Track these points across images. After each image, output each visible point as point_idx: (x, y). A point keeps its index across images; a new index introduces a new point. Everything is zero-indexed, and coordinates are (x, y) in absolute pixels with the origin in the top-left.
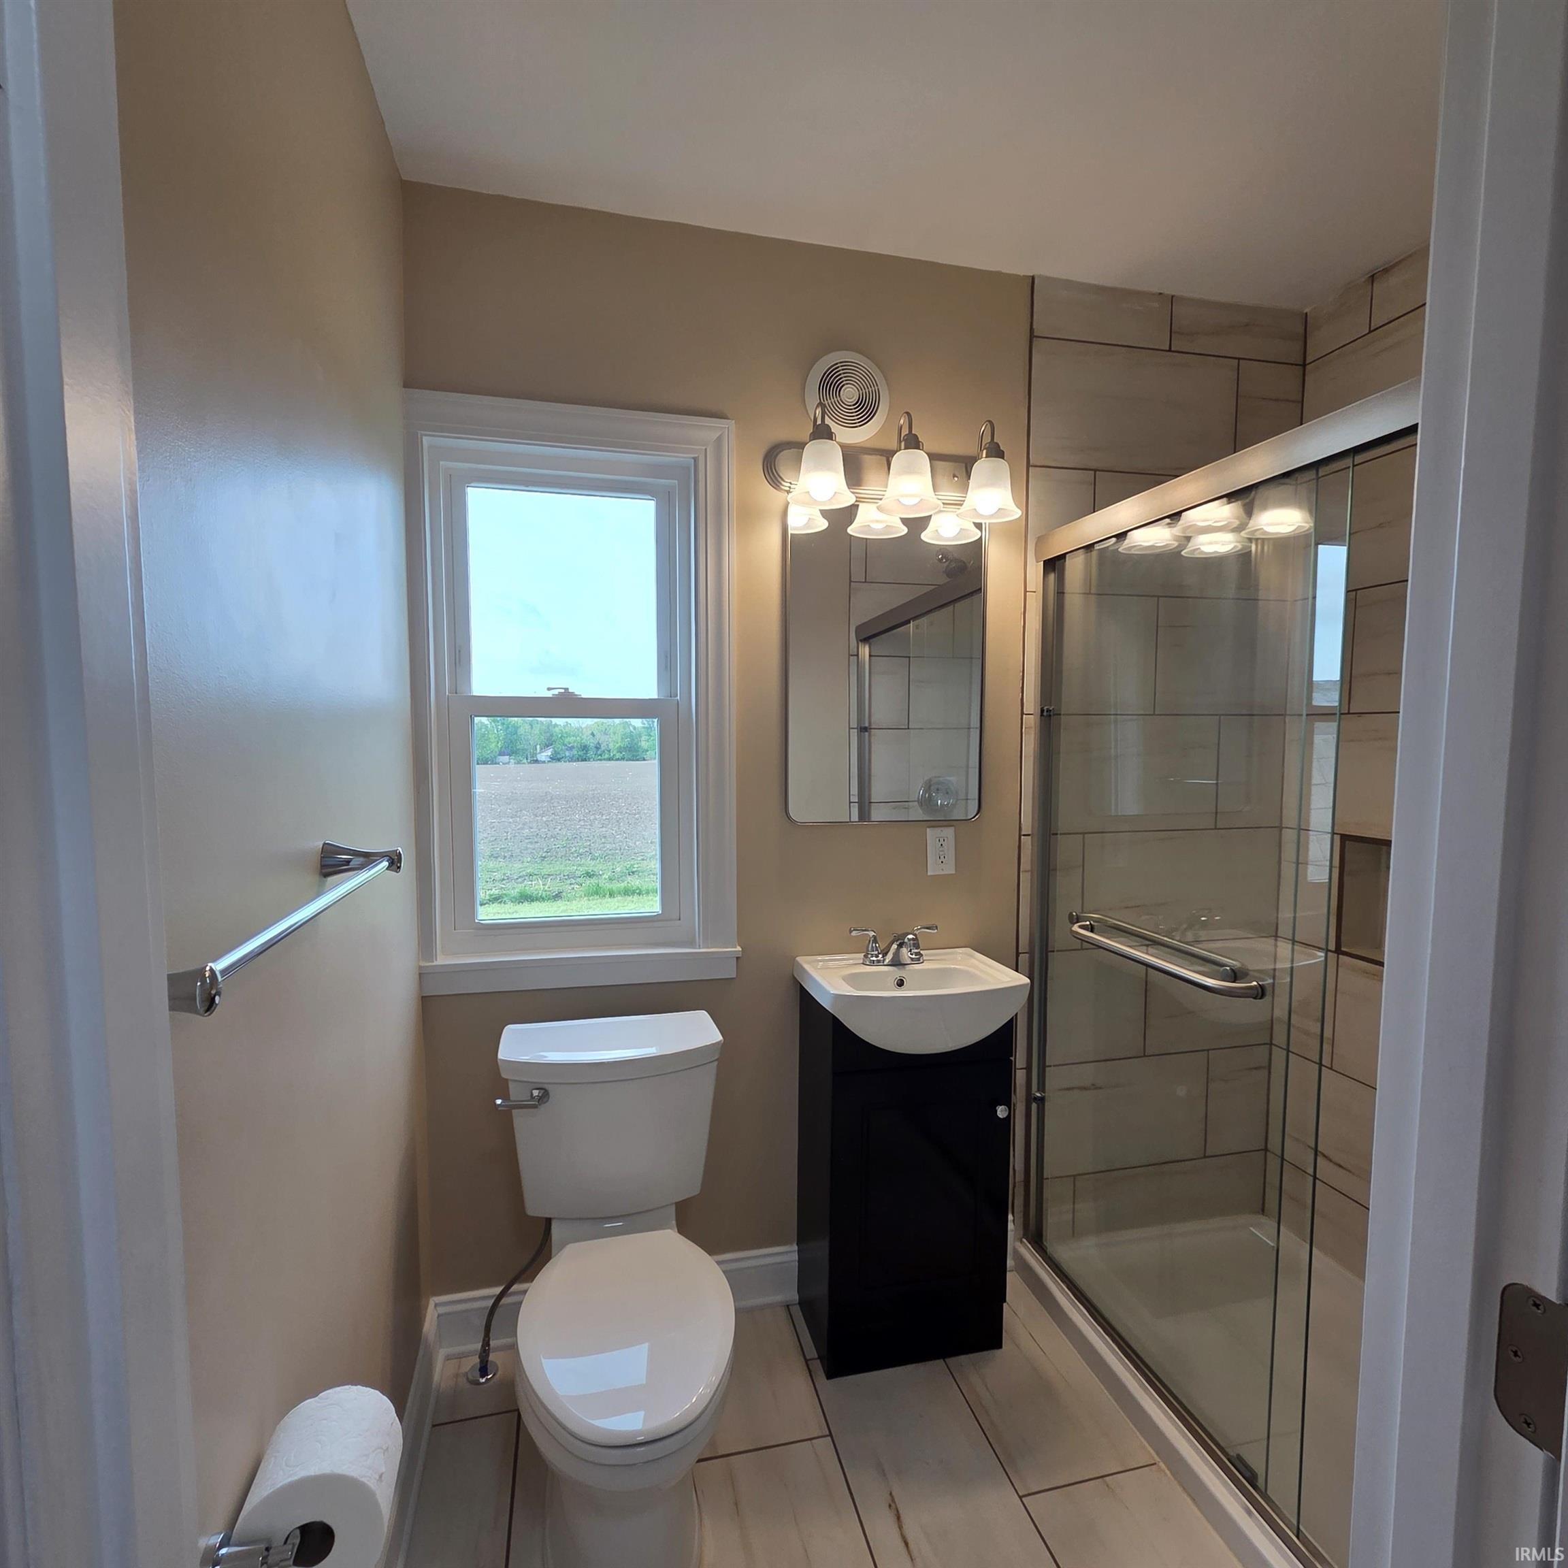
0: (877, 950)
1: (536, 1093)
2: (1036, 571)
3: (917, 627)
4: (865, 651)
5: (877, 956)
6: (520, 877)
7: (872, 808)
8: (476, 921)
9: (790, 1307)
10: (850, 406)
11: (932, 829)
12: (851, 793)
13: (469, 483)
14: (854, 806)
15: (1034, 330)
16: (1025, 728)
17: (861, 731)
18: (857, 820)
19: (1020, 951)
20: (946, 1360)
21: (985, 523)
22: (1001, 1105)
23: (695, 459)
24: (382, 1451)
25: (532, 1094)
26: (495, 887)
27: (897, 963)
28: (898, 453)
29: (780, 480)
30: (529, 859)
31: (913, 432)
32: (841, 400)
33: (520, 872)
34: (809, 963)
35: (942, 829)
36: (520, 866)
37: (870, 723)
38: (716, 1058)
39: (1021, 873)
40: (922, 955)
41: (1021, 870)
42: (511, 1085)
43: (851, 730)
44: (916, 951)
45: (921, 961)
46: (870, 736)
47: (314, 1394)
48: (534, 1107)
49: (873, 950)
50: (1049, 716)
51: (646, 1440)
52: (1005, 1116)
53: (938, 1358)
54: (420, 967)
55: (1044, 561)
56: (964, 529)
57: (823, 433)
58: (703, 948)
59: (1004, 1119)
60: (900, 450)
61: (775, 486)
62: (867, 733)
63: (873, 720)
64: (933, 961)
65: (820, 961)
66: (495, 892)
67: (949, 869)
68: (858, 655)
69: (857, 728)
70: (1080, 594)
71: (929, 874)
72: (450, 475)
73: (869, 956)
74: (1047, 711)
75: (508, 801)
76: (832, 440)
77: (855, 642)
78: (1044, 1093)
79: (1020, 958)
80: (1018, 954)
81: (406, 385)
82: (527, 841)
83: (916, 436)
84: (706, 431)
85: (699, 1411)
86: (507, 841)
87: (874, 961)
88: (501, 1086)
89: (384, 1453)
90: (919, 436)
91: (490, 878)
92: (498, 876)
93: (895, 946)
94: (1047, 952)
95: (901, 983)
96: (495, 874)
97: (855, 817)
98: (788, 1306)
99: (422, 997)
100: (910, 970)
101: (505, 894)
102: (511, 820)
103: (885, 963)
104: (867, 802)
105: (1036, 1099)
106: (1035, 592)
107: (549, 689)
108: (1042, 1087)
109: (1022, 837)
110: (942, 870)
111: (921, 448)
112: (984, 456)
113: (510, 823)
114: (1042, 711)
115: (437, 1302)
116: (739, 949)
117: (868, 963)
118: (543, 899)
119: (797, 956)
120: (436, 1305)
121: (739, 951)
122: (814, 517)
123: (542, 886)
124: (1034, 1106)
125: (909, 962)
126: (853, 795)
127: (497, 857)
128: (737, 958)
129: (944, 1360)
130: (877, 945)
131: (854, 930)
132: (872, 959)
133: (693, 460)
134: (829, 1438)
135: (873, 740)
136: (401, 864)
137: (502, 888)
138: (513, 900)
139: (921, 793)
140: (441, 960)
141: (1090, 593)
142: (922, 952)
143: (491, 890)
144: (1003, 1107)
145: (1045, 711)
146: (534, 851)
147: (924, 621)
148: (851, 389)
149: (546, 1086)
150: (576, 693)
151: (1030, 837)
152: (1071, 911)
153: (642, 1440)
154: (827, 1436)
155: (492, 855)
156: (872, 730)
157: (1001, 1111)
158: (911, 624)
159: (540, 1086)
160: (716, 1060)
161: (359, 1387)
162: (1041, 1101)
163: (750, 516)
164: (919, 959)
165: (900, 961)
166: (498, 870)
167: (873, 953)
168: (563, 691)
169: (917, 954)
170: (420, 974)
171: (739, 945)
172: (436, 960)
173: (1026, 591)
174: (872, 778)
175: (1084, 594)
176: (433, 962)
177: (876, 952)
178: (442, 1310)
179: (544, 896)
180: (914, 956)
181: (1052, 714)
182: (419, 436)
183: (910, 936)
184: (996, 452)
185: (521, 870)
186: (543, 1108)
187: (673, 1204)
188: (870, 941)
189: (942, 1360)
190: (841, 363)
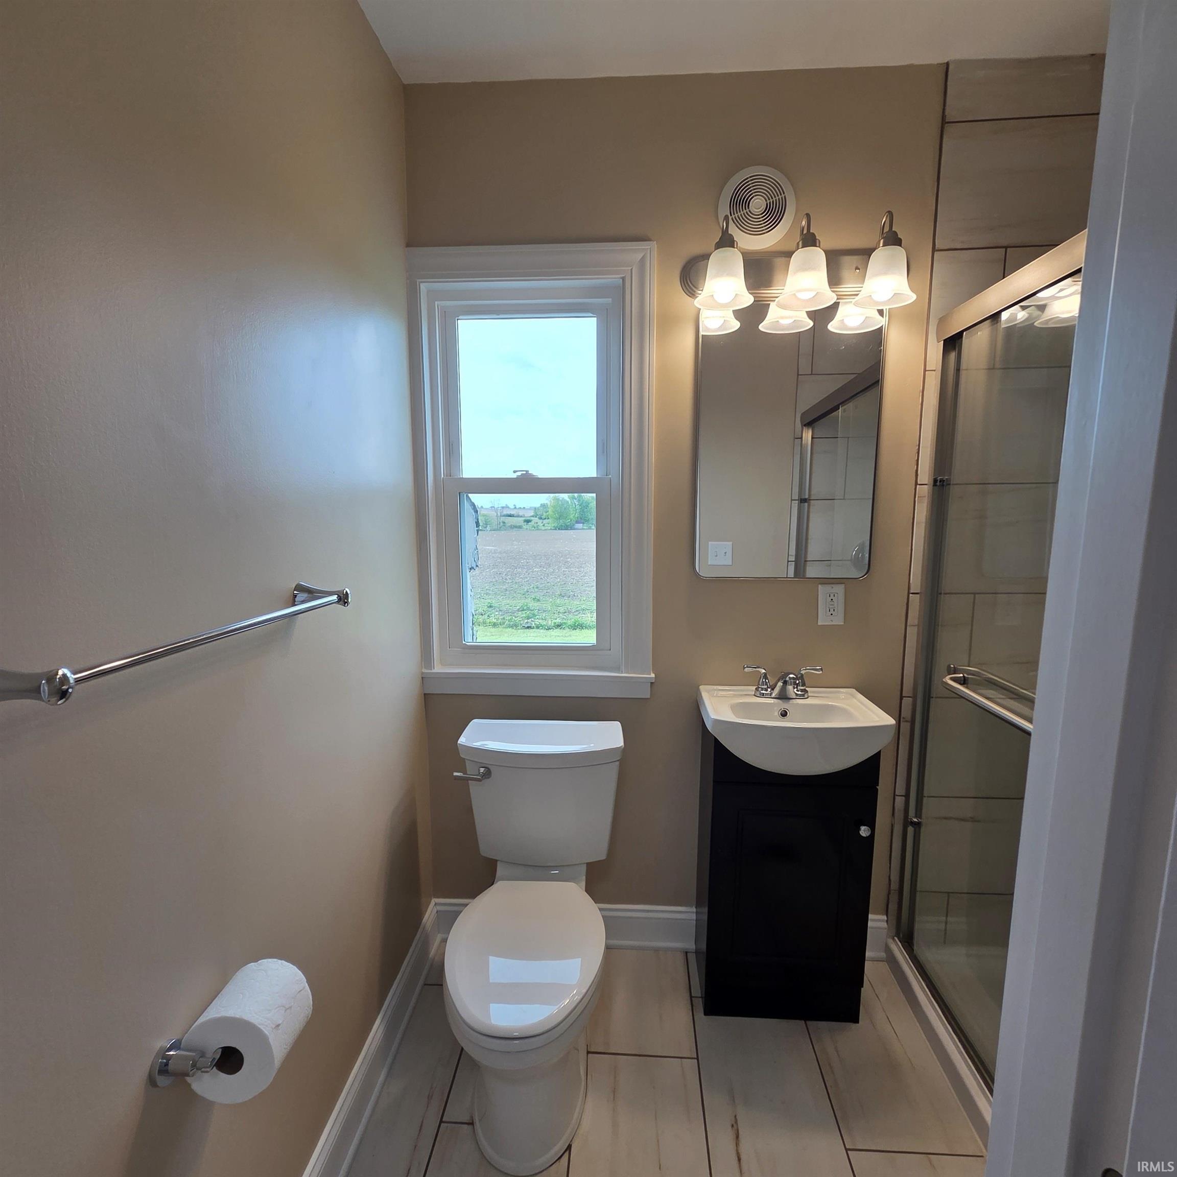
0: (766, 684)
1: (482, 770)
2: (936, 350)
3: (844, 411)
4: (808, 435)
5: (767, 690)
6: (577, 611)
7: (808, 565)
8: (464, 642)
9: (688, 954)
10: (759, 215)
11: (823, 585)
12: (790, 554)
13: (458, 317)
14: (791, 565)
15: (946, 116)
16: (918, 497)
17: (801, 502)
18: (793, 577)
19: (904, 695)
20: (808, 1022)
21: (886, 309)
22: (864, 826)
23: (623, 279)
24: (284, 1009)
25: (479, 770)
26: (559, 617)
27: (783, 697)
28: (796, 252)
29: (694, 288)
30: (585, 599)
31: (811, 231)
32: (750, 211)
33: (577, 607)
34: (708, 691)
35: (832, 586)
36: (578, 603)
37: (810, 495)
38: (618, 759)
39: (908, 627)
40: (807, 692)
41: (908, 624)
42: (467, 763)
43: (793, 501)
44: (802, 688)
45: (806, 697)
46: (809, 506)
47: (256, 961)
48: (479, 780)
49: (762, 685)
50: (940, 485)
51: (519, 1036)
52: (868, 835)
53: (800, 1019)
54: (423, 673)
55: (944, 340)
56: (868, 317)
57: (727, 241)
58: (624, 673)
59: (867, 837)
60: (798, 249)
61: (691, 295)
62: (806, 504)
63: (812, 493)
64: (816, 698)
65: (715, 690)
66: (558, 621)
67: (838, 620)
68: (801, 438)
69: (798, 500)
70: (983, 369)
71: (819, 624)
72: (445, 312)
73: (760, 689)
74: (940, 481)
75: (578, 556)
76: (734, 247)
77: (800, 426)
78: (921, 819)
79: (903, 701)
80: (901, 698)
81: (408, 245)
82: (586, 585)
83: (813, 234)
84: (632, 253)
85: (553, 1025)
86: (572, 585)
87: (763, 693)
88: (461, 764)
89: (286, 1010)
90: (816, 235)
91: (557, 611)
92: (562, 609)
93: (780, 684)
94: (930, 697)
95: (784, 714)
96: (561, 608)
97: (791, 573)
98: (686, 953)
99: (425, 694)
100: (793, 704)
101: (565, 623)
102: (577, 570)
103: (772, 697)
104: (803, 560)
105: (913, 823)
106: (934, 370)
107: (515, 472)
108: (918, 813)
109: (911, 595)
110: (832, 621)
111: (818, 245)
112: (881, 245)
113: (576, 572)
114: (935, 481)
115: (437, 902)
116: (653, 675)
117: (758, 696)
118: (590, 627)
119: (701, 685)
120: (436, 904)
121: (653, 678)
122: (728, 319)
123: (590, 619)
124: (910, 829)
125: (795, 697)
126: (791, 555)
127: (564, 596)
128: (652, 683)
129: (805, 1023)
130: (767, 681)
131: (747, 667)
132: (762, 692)
133: (621, 280)
134: (696, 1060)
135: (811, 509)
136: (348, 600)
137: (564, 618)
138: (570, 627)
139: (854, 554)
140: (438, 669)
141: (993, 368)
142: (807, 689)
143: (556, 619)
144: (865, 827)
145: (939, 481)
146: (590, 593)
147: (850, 406)
148: (759, 200)
149: (490, 767)
150: (534, 474)
151: (918, 595)
152: (950, 663)
153: (517, 1035)
154: (695, 1058)
155: (561, 594)
156: (812, 501)
157: (864, 831)
158: (840, 410)
159: (483, 765)
160: (618, 761)
161: (283, 961)
162: (917, 825)
163: (668, 322)
164: (803, 695)
165: (786, 695)
166: (563, 606)
167: (762, 687)
168: (525, 472)
169: (802, 691)
170: (422, 678)
171: (653, 673)
172: (434, 668)
173: (925, 370)
174: (809, 541)
175: (989, 369)
176: (432, 670)
177: (766, 687)
178: (439, 908)
179: (591, 625)
180: (800, 693)
181: (945, 484)
182: (418, 284)
183: (792, 676)
184: (893, 240)
185: (578, 606)
186: (487, 781)
187: (585, 863)
188: (761, 677)
189: (803, 1022)
190: (751, 177)
